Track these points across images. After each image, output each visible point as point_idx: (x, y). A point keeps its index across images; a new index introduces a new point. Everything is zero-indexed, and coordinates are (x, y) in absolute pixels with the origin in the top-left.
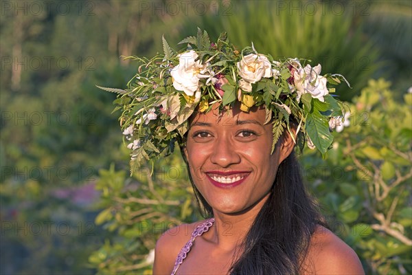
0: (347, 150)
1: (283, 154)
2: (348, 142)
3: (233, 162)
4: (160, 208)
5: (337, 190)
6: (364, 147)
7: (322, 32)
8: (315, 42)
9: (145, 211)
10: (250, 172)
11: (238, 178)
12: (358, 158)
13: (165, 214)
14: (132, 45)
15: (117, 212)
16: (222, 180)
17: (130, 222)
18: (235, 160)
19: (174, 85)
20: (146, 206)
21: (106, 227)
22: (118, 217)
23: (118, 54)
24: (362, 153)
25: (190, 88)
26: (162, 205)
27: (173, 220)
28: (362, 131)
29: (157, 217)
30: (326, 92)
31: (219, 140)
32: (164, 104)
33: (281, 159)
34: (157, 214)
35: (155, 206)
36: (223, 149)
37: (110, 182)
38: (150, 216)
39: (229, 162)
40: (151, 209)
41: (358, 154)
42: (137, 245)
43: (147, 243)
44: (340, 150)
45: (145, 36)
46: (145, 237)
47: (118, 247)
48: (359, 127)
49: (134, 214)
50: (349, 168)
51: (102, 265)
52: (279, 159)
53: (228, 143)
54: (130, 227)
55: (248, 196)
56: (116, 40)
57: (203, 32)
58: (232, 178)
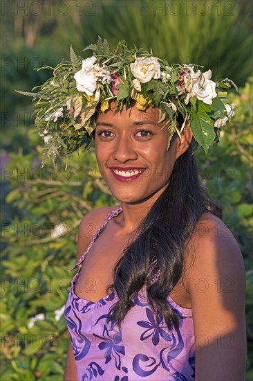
0: (232, 137)
1: (180, 150)
2: (233, 130)
3: (131, 158)
4: (64, 188)
5: (223, 172)
6: (247, 135)
7: (212, 21)
8: (205, 31)
9: (50, 190)
10: (146, 169)
11: (137, 172)
12: (241, 144)
13: (68, 193)
14: (36, 27)
15: (25, 191)
16: (123, 174)
17: (37, 201)
18: (133, 157)
19: (77, 87)
20: (52, 187)
21: (15, 205)
22: (26, 196)
23: (23, 35)
24: (245, 140)
25: (90, 89)
26: (66, 186)
27: (76, 199)
28: (245, 121)
29: (61, 196)
30: (215, 95)
31: (120, 138)
32: (68, 104)
33: (178, 155)
34: (61, 193)
35: (59, 187)
36: (122, 147)
37: (19, 165)
38: (55, 195)
39: (127, 159)
40: (55, 189)
41: (242, 141)
42: (43, 221)
43: (53, 219)
44: (226, 138)
45: (49, 18)
46: (51, 213)
47: (26, 222)
48: (243, 117)
49: (41, 193)
50: (234, 153)
51: (13, 239)
52: (175, 155)
53: (127, 141)
54: (36, 205)
55: (144, 188)
56: (21, 22)
57: (103, 40)
58: (131, 172)
